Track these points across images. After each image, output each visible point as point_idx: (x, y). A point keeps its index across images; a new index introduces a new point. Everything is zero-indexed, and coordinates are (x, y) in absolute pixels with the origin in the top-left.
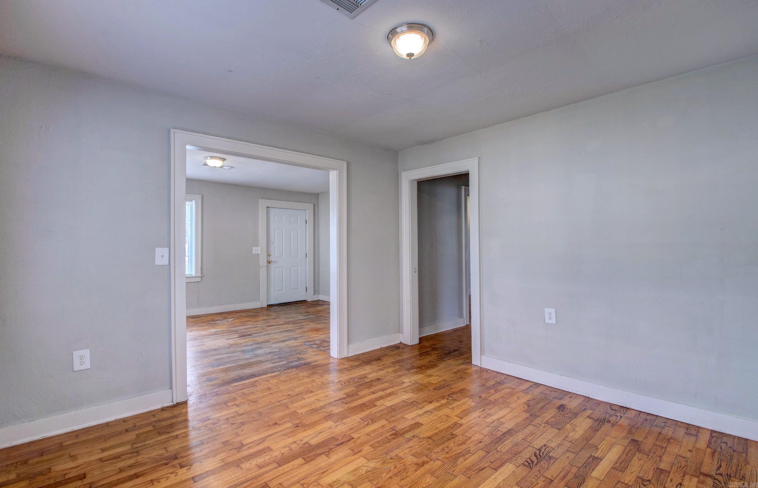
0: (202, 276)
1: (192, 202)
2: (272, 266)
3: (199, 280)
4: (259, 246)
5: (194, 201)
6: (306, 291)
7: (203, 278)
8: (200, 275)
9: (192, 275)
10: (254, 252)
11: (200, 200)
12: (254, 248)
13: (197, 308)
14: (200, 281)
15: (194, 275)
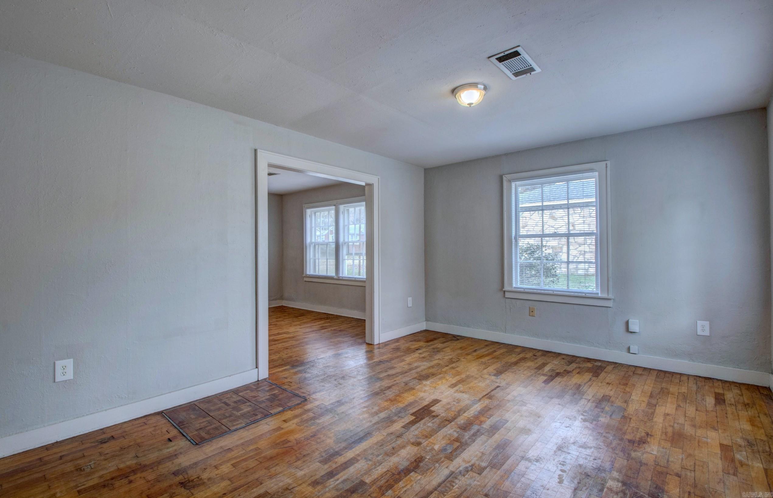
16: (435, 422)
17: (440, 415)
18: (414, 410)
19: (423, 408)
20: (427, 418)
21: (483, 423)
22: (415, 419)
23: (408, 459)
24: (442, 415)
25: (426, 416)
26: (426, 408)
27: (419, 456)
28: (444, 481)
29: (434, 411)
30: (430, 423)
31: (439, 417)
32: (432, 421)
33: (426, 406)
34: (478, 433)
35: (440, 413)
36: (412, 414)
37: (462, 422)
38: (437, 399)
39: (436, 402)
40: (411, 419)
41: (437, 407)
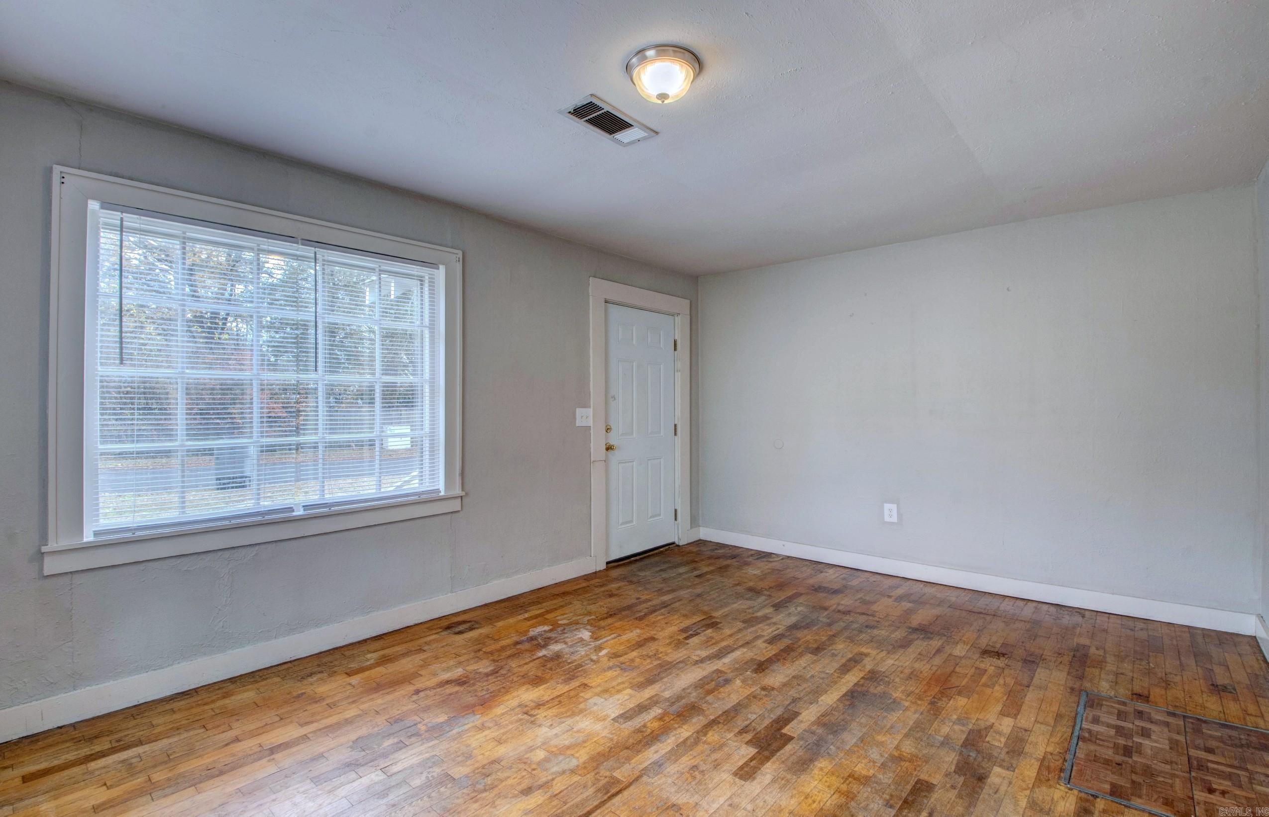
0: (463, 494)
1: (438, 269)
2: (615, 456)
3: (456, 505)
4: (590, 407)
5: (442, 268)
6: (676, 519)
7: (465, 500)
8: (458, 491)
9: (438, 491)
10: (579, 423)
11: (459, 266)
12: (579, 411)
13: (452, 592)
14: (460, 509)
15: (442, 493)
16: (743, 721)
17: (735, 735)
18: (789, 747)
19: (773, 753)
20: (759, 729)
21: (659, 716)
22: (782, 728)
23: (774, 671)
24: (732, 734)
25: (763, 732)
26: (766, 753)
27: (761, 675)
28: (729, 653)
29: (747, 743)
30: (753, 718)
31: (737, 730)
32: (748, 722)
33: (768, 759)
34: (674, 700)
35: (735, 739)
36: (791, 739)
37: (694, 720)
38: (745, 780)
39: (746, 772)
40: (788, 727)
41: (743, 756)
